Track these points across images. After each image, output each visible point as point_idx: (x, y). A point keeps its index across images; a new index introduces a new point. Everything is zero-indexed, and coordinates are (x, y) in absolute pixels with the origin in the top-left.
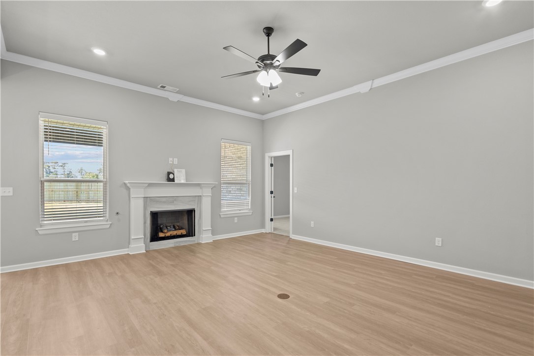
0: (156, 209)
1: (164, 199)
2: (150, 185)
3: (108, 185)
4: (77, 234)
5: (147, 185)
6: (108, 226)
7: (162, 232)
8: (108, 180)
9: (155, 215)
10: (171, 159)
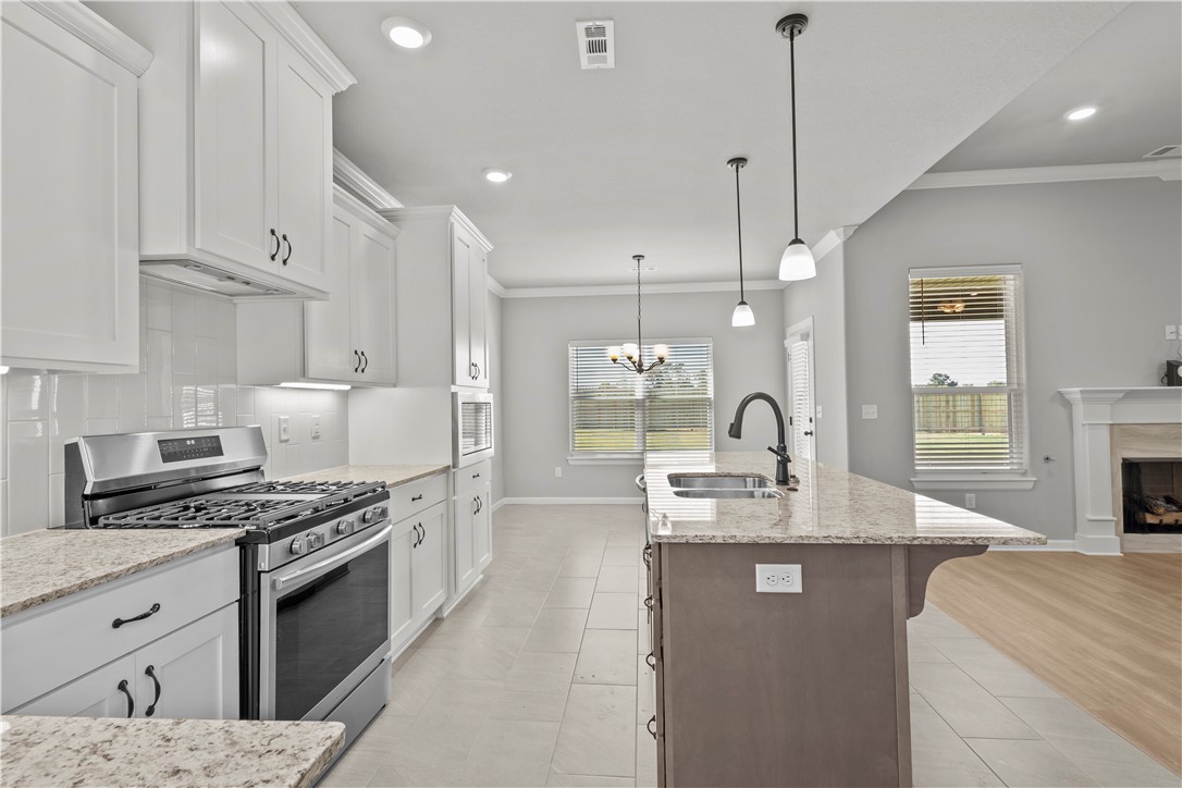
0: (1136, 453)
1: (1156, 431)
2: (1130, 395)
3: (1025, 399)
4: (973, 495)
5: (1121, 395)
6: (1030, 486)
7: (1153, 513)
8: (1024, 388)
9: (1131, 469)
10: (1170, 329)
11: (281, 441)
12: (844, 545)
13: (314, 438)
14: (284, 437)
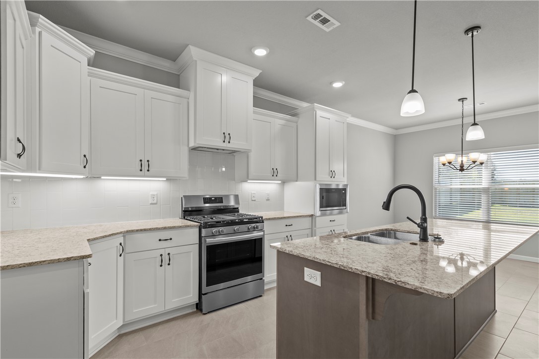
11: (252, 200)
12: (330, 266)
13: (267, 200)
14: (253, 199)
